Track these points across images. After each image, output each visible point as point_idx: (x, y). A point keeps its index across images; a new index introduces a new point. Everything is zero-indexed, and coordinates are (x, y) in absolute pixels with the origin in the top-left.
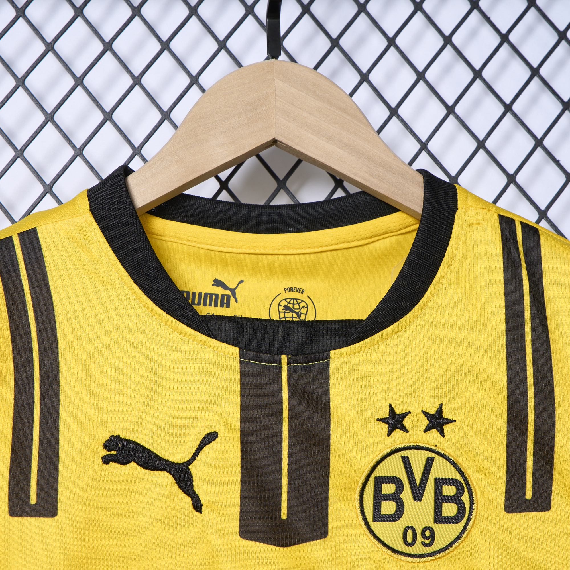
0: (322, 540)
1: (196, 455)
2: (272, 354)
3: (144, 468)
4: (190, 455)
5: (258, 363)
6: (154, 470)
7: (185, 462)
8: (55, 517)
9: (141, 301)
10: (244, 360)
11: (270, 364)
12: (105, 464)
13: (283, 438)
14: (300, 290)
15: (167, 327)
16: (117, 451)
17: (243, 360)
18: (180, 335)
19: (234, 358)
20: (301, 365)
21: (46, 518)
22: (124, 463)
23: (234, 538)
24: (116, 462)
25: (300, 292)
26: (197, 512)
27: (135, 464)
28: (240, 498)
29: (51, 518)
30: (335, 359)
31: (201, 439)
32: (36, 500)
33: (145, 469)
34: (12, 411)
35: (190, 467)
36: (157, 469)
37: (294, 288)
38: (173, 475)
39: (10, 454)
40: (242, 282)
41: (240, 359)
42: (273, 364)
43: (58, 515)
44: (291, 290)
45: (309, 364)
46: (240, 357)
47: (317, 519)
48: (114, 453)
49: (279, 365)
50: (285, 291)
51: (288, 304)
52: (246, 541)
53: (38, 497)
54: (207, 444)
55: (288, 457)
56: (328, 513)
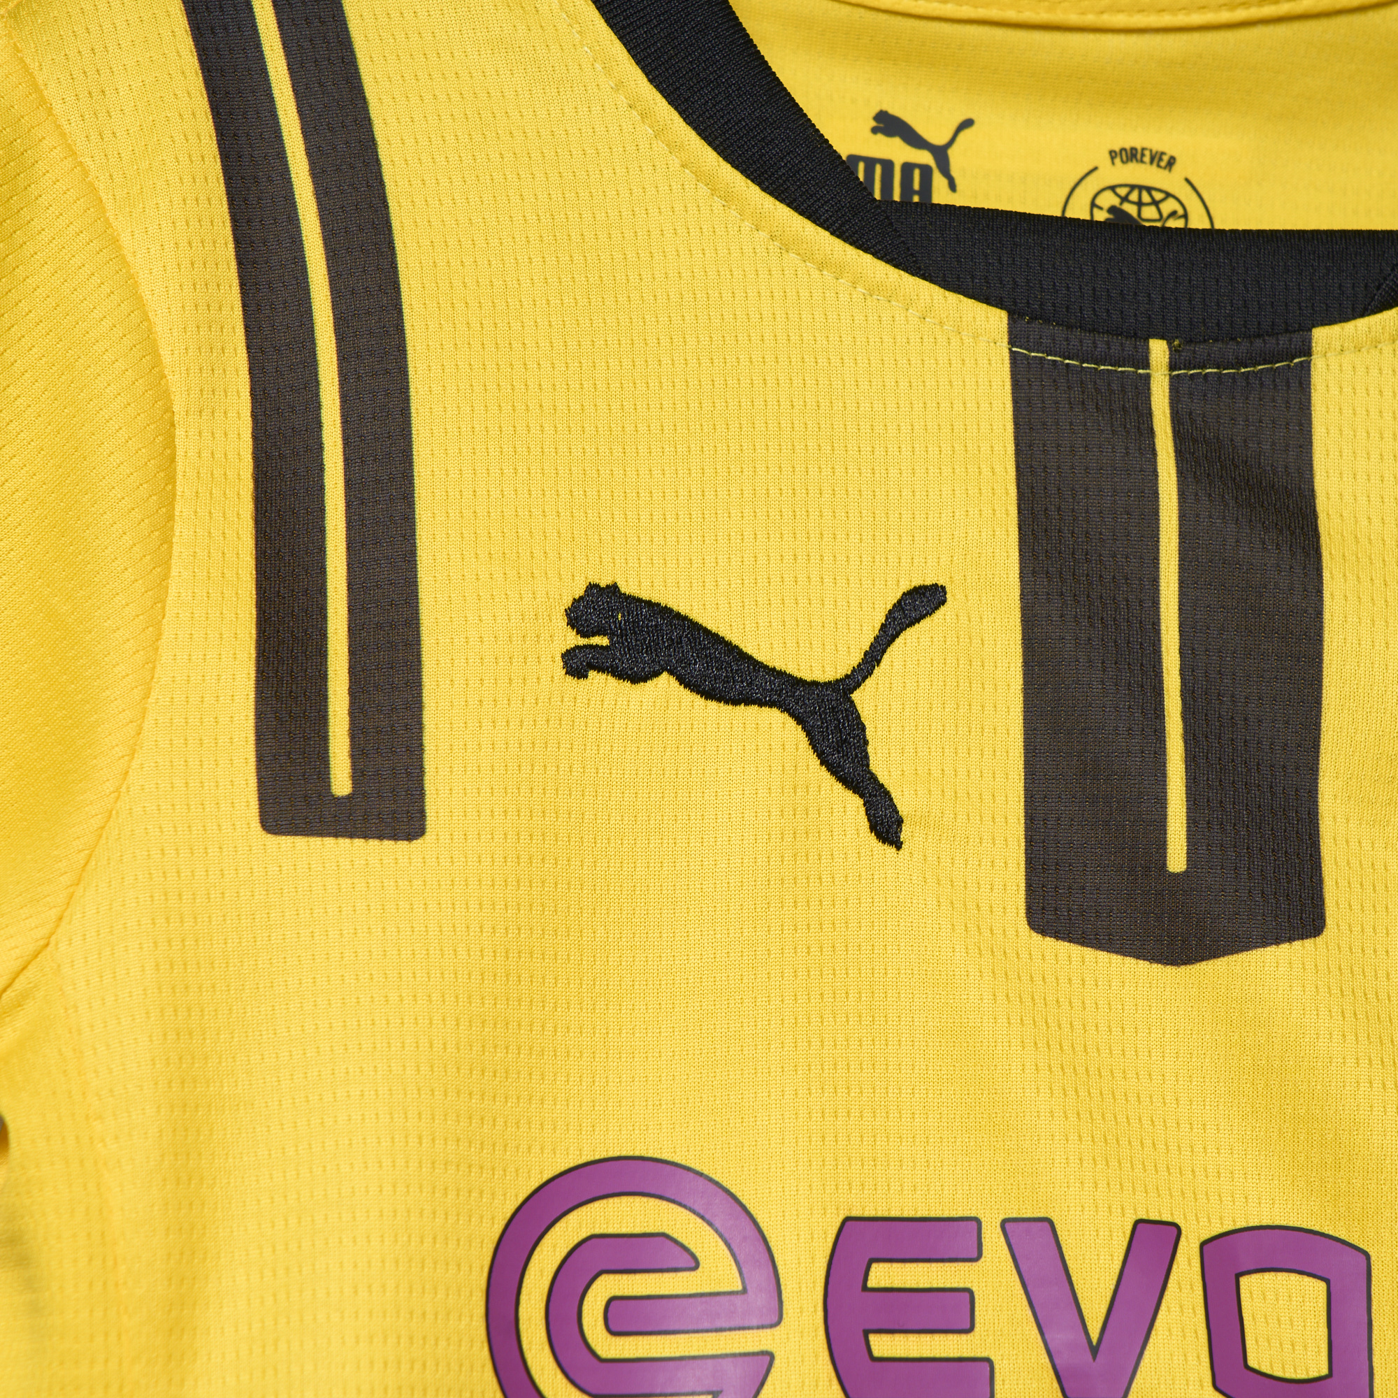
0: (1309, 943)
1: (873, 657)
2: (1118, 335)
3: (701, 697)
4: (856, 658)
5: (1071, 362)
6: (736, 702)
7: (837, 680)
8: (419, 841)
9: (674, 147)
10: (1024, 352)
11: (1110, 368)
12: (573, 675)
13: (1162, 610)
14: (1161, 159)
15: (763, 235)
16: (611, 635)
17: (1022, 351)
18: (808, 264)
19: (992, 344)
20: (1215, 373)
21: (388, 844)
22: (637, 678)
23: (1011, 932)
24: (608, 672)
25: (1163, 164)
26: (884, 842)
27: (673, 682)
28: (1022, 804)
29: (406, 842)
30: (1328, 355)
31: (889, 607)
32: (351, 782)
33: (706, 698)
34: (250, 493)
35: (856, 696)
36: (748, 698)
37: (1143, 149)
38: (799, 720)
39: (254, 631)
40: (967, 124)
41: (1010, 349)
42: (1120, 369)
43: (427, 834)
44: (1132, 155)
45: (1243, 370)
46: (1012, 341)
47: (1287, 874)
48: (602, 641)
49: (1141, 371)
50: (1113, 158)
51: (1121, 204)
52: (1050, 941)
53: (358, 775)
54: (911, 624)
55: (1181, 674)
56: (1320, 859)
